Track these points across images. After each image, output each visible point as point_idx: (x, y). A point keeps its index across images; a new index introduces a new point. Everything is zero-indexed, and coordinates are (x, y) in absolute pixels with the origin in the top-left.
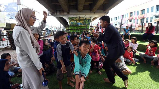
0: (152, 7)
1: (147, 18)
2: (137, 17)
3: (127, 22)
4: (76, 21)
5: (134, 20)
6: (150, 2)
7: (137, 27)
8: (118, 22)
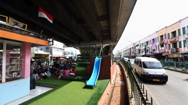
0: (183, 28)
1: (179, 42)
2: (169, 40)
3: (159, 47)
4: (87, 50)
5: (166, 44)
6: (180, 22)
7: (170, 53)
8: (149, 48)
